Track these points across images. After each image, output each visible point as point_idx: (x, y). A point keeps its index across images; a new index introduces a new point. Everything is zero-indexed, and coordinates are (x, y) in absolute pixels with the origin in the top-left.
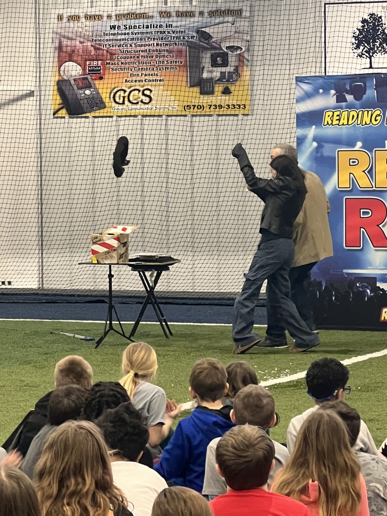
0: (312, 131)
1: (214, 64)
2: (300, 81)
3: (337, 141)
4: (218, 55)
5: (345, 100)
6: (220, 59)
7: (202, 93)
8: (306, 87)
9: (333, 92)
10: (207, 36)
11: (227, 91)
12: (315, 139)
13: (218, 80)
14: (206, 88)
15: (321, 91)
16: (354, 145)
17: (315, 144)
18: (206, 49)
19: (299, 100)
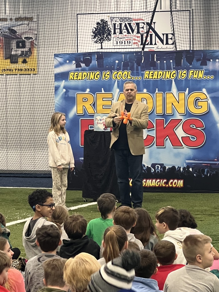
0: (63, 83)
1: (18, 47)
2: (56, 56)
3: (76, 89)
4: (20, 42)
5: (81, 67)
6: (21, 44)
7: (12, 62)
8: (60, 60)
9: (74, 62)
10: (14, 32)
11: (25, 62)
12: (64, 88)
13: (20, 55)
14: (13, 59)
15: (68, 61)
16: (85, 91)
17: (64, 90)
18: (14, 38)
19: (56, 66)
